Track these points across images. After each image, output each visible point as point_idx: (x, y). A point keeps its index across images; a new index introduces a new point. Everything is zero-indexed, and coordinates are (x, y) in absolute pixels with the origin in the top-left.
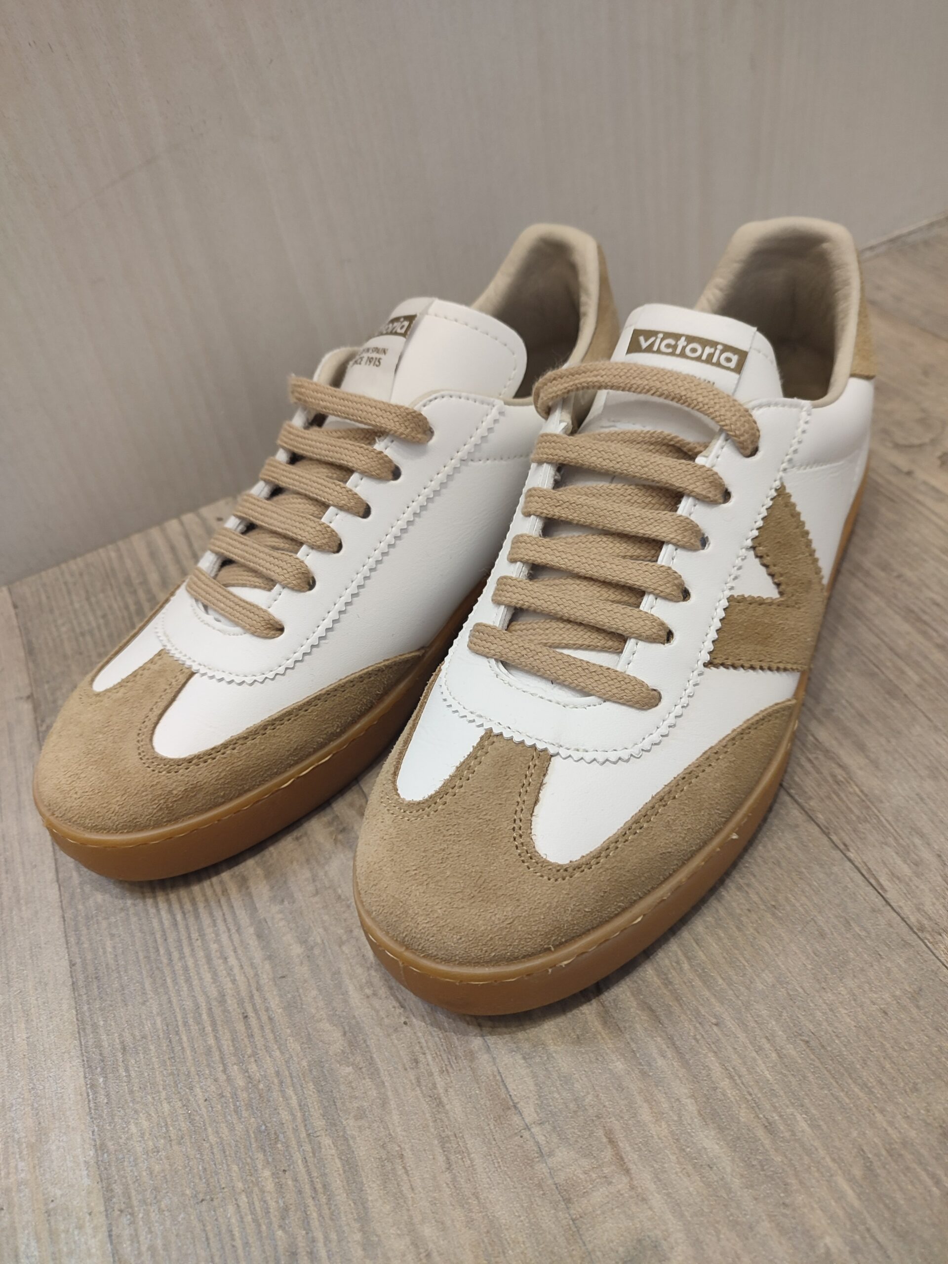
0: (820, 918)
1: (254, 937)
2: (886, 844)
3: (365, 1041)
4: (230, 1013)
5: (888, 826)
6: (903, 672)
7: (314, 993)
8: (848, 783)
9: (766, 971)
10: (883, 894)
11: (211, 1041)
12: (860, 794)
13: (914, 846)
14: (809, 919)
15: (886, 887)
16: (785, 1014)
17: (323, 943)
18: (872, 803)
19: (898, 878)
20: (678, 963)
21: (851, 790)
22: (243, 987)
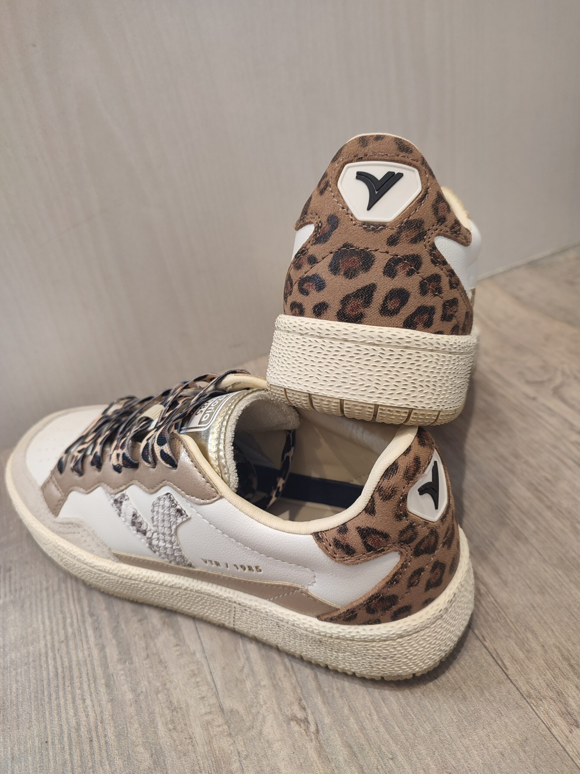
0: (464, 687)
1: (104, 686)
2: (509, 637)
3: (164, 761)
4: (81, 737)
5: (511, 625)
6: (524, 523)
7: (136, 726)
8: (487, 594)
9: (427, 722)
10: (506, 671)
11: (67, 757)
12: (494, 602)
13: (528, 639)
14: (457, 687)
15: (508, 667)
16: (437, 753)
17: (146, 691)
18: (502, 609)
19: (516, 660)
20: (370, 715)
21: (489, 600)
22: (92, 720)
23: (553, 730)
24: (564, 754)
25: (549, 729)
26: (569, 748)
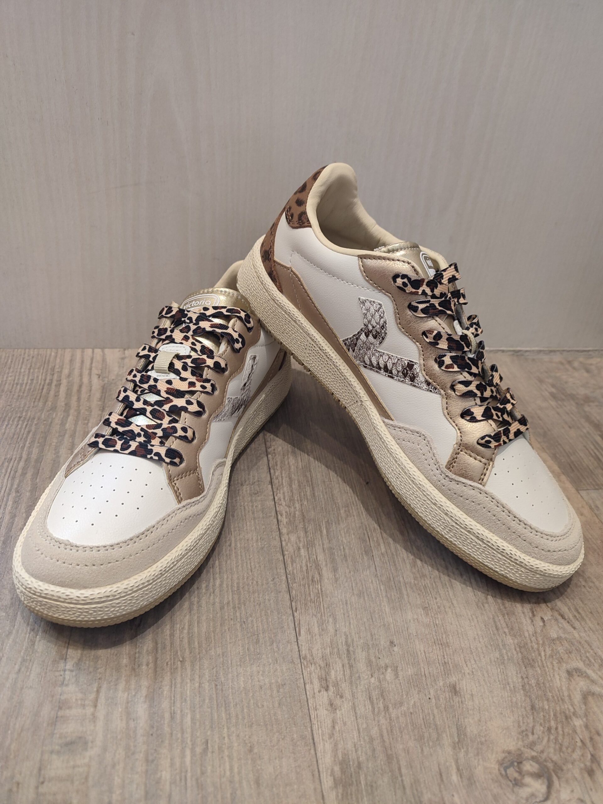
23: (307, 686)
24: (306, 703)
25: (305, 684)
26: (311, 702)
